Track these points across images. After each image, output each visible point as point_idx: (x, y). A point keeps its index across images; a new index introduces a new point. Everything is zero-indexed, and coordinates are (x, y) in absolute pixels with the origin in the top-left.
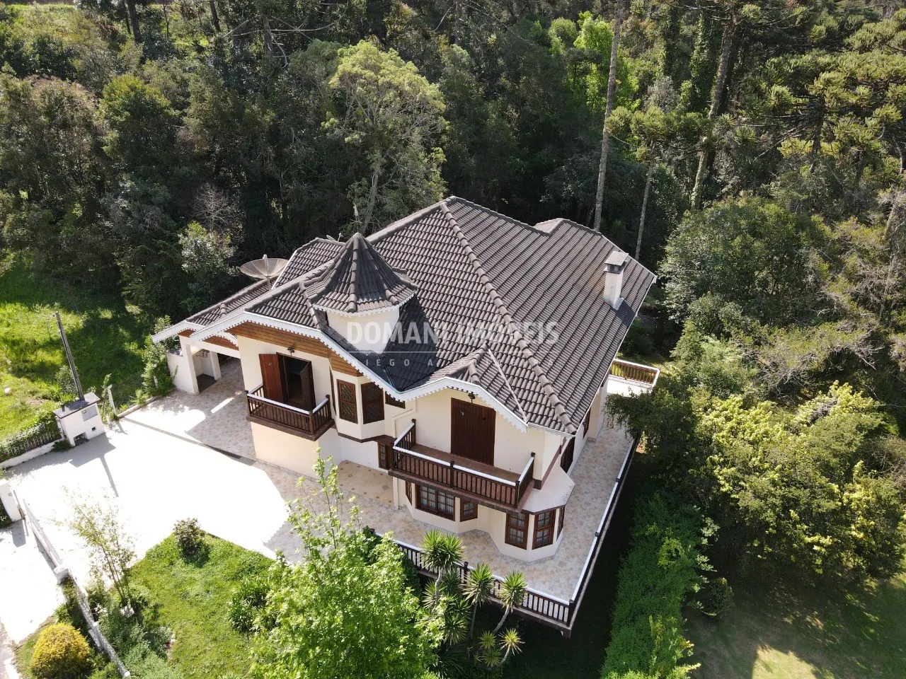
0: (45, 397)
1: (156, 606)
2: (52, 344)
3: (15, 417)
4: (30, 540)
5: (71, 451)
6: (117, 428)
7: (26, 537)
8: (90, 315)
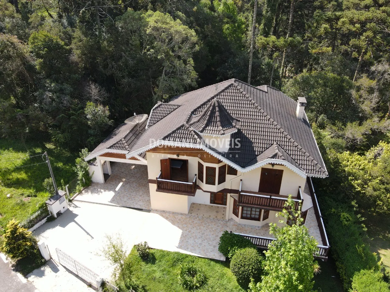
0: (29, 196)
1: (143, 287)
2: (18, 169)
3: (20, 208)
4: (60, 268)
5: (56, 220)
6: (73, 205)
7: (58, 267)
8: (30, 152)
